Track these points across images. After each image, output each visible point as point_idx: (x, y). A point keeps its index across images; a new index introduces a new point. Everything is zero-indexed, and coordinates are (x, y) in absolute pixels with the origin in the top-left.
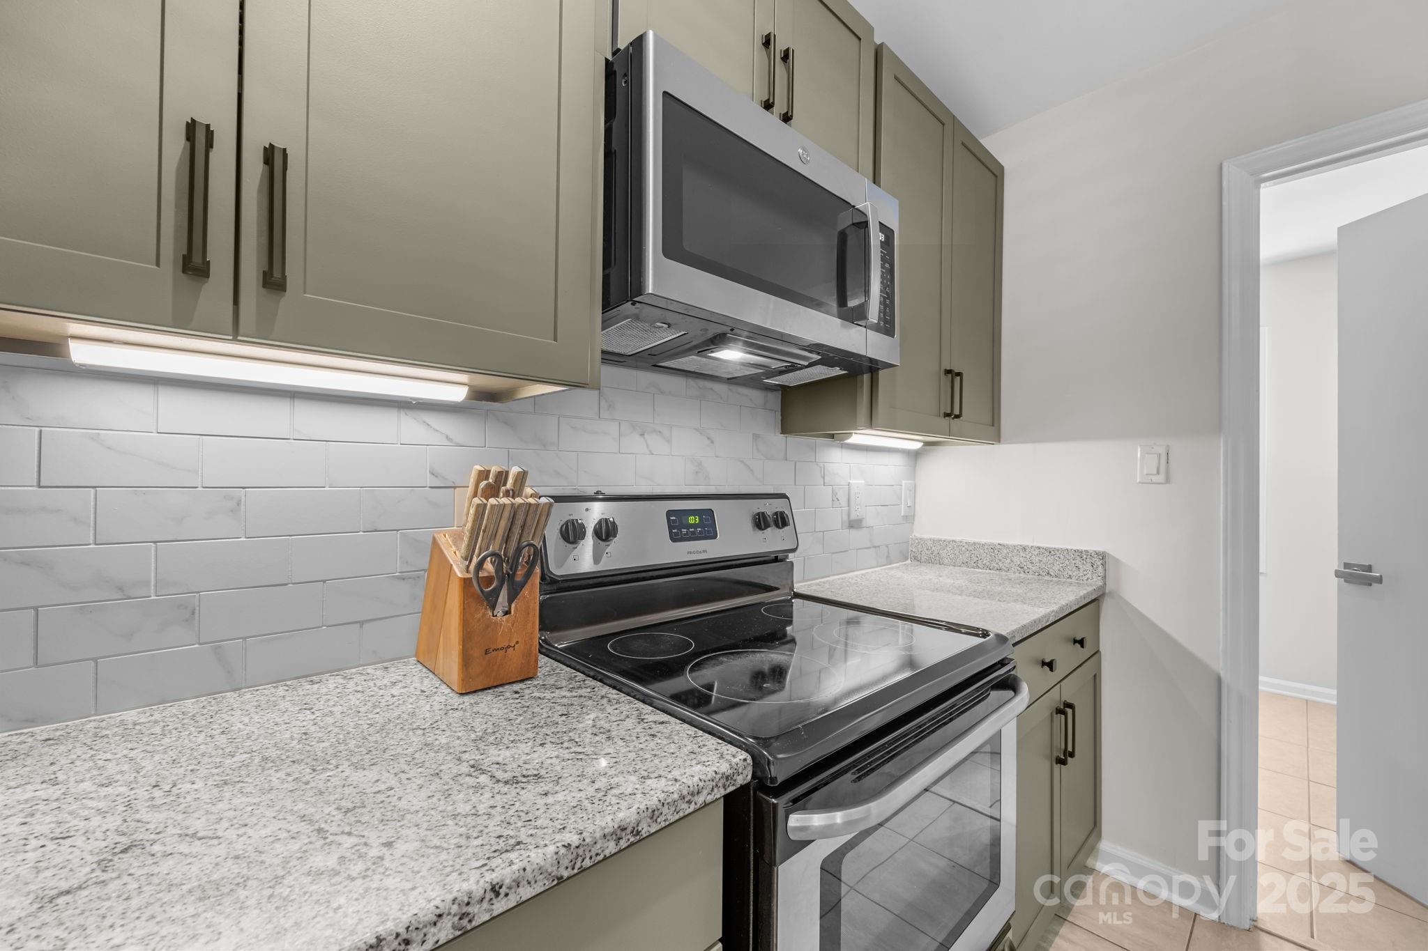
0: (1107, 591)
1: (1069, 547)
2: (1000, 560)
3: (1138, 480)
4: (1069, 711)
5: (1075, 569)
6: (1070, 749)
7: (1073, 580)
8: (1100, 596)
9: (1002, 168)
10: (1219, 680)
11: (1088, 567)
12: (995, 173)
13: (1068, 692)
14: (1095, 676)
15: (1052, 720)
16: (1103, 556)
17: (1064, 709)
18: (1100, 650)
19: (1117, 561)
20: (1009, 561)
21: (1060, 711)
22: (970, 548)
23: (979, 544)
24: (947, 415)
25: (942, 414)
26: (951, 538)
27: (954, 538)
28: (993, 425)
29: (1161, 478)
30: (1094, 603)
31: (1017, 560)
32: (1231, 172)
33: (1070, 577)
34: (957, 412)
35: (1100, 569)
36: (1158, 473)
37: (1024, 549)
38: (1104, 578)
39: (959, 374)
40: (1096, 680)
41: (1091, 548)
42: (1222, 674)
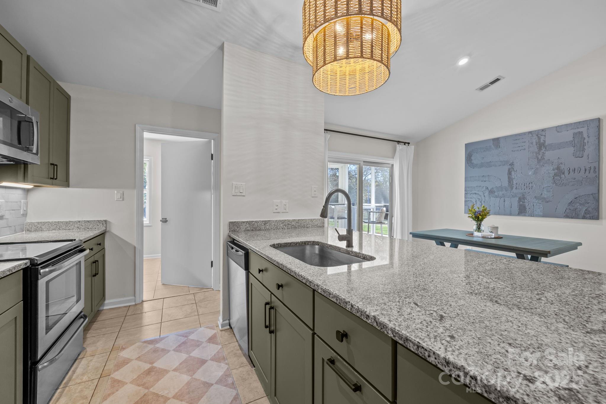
0: (107, 231)
1: (95, 220)
2: (70, 226)
3: (116, 200)
4: (97, 262)
5: (97, 226)
6: (97, 273)
7: (97, 229)
8: (105, 232)
9: (70, 97)
10: (135, 247)
11: (101, 225)
12: (68, 98)
13: (96, 258)
14: (103, 255)
15: (92, 265)
16: (106, 221)
17: (95, 262)
18: (105, 247)
19: (110, 222)
20: (73, 226)
21: (94, 263)
22: (56, 224)
23: (60, 222)
24: (51, 178)
25: (49, 178)
26: (47, 221)
27: (49, 221)
28: (67, 182)
29: (121, 199)
30: (103, 234)
31: (76, 226)
32: (138, 128)
33: (95, 228)
34: (55, 177)
35: (105, 225)
36: (121, 198)
37: (79, 222)
38: (106, 227)
39: (56, 165)
40: (104, 256)
41: (102, 219)
42: (136, 246)
